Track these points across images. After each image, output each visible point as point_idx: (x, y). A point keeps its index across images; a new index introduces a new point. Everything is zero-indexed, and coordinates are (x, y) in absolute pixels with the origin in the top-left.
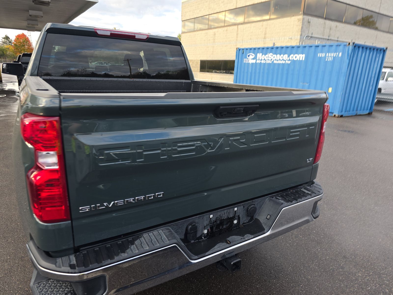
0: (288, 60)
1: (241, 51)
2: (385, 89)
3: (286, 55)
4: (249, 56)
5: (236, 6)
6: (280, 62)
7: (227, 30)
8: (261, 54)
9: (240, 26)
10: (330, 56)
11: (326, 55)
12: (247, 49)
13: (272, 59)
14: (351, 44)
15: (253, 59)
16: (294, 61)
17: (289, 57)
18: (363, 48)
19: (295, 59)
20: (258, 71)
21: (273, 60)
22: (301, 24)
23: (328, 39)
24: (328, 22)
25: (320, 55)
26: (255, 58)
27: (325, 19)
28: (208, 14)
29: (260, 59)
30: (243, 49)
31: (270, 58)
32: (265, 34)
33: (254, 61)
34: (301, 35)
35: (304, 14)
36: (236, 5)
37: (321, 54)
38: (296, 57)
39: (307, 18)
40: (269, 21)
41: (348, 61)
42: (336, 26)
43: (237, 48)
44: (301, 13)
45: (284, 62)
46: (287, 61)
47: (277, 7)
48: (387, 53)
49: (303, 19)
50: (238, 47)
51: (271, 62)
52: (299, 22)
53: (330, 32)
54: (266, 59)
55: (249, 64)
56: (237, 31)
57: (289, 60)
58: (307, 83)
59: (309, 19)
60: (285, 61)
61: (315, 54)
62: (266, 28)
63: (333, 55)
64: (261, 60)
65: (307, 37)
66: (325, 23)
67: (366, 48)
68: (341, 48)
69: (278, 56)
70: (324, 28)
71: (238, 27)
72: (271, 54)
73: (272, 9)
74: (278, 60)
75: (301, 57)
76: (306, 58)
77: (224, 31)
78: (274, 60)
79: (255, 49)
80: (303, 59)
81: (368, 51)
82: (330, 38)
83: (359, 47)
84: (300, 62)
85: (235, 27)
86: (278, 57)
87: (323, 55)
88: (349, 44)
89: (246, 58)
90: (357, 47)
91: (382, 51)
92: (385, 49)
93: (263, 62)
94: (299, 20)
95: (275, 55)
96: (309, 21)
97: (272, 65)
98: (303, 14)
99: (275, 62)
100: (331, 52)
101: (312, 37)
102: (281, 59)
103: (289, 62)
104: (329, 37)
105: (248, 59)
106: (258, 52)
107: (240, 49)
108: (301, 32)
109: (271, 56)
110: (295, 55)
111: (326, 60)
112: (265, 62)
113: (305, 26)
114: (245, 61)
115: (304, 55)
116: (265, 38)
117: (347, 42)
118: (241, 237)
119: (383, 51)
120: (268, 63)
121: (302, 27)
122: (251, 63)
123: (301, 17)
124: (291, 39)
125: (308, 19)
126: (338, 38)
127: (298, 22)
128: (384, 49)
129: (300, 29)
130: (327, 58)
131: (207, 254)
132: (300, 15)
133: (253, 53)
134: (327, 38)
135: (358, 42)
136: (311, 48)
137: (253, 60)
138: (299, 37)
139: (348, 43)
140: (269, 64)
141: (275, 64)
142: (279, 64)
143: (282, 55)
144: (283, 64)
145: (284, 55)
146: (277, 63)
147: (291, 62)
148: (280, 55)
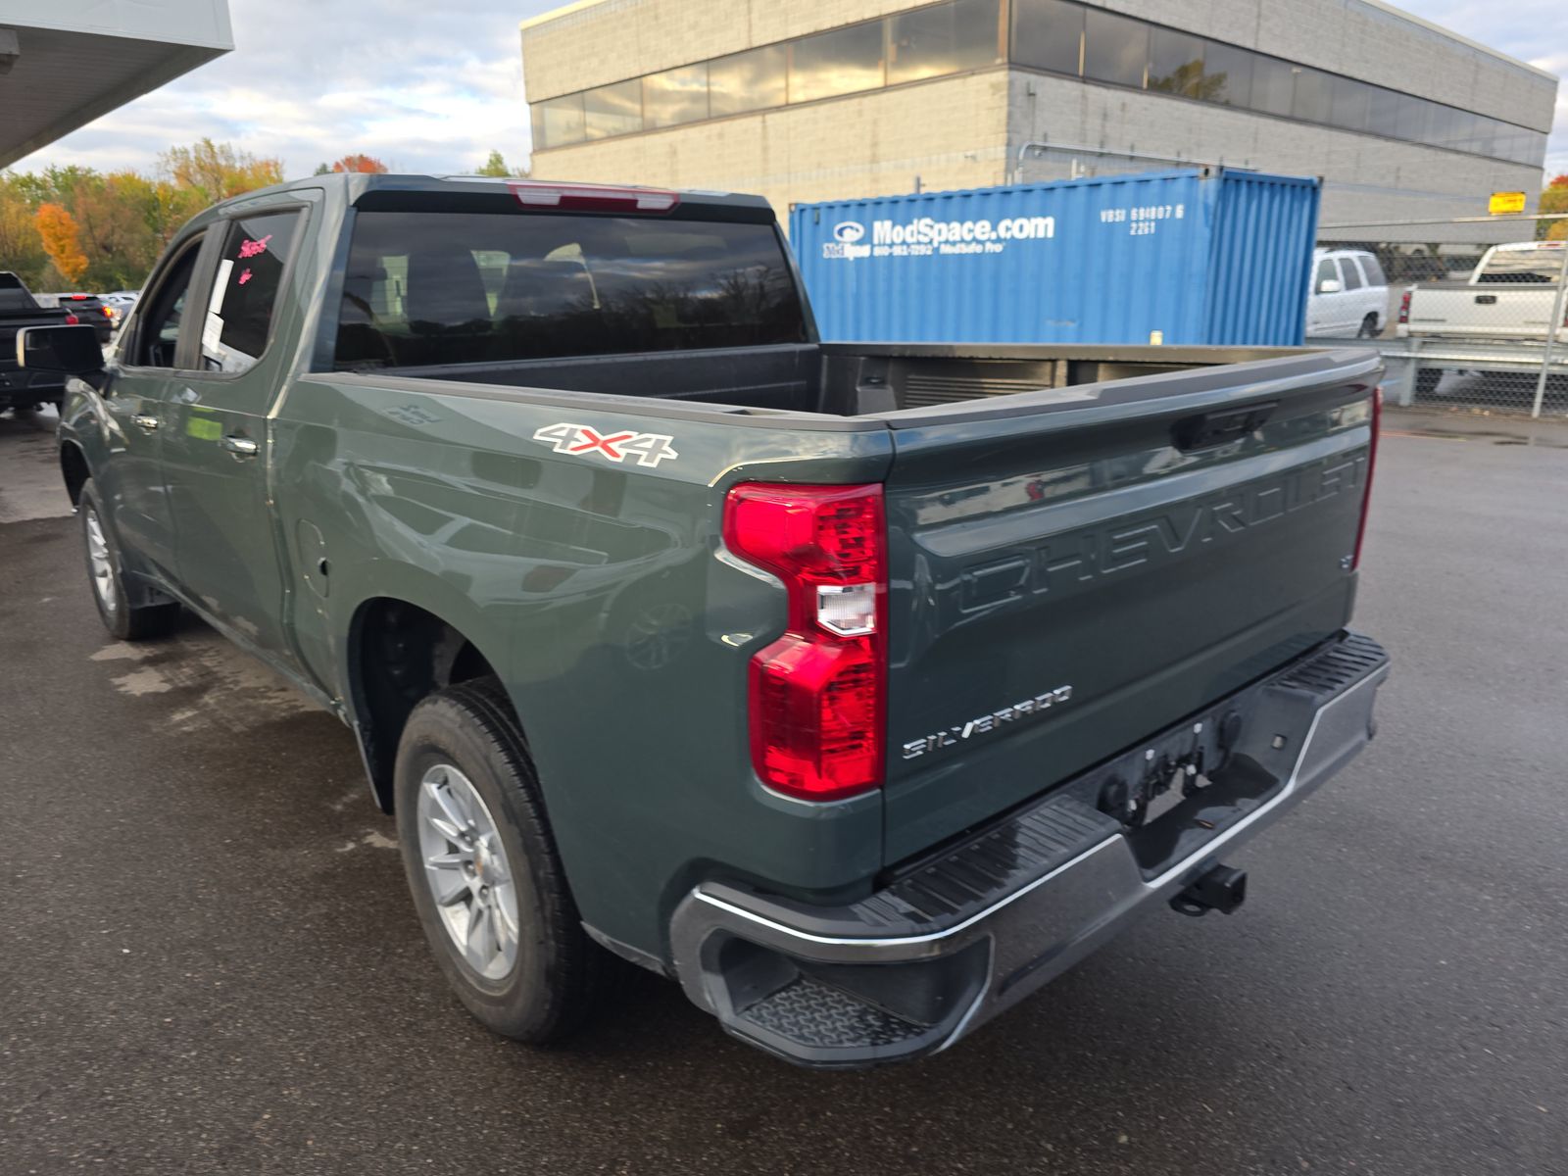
0: (993, 242)
1: (807, 215)
2: (1316, 323)
3: (987, 224)
4: (841, 232)
5: (750, 42)
6: (964, 249)
7: (721, 136)
8: (888, 224)
9: (771, 118)
10: (1145, 218)
11: (1128, 215)
12: (831, 207)
13: (931, 242)
14: (1213, 172)
15: (860, 242)
16: (1014, 244)
17: (994, 228)
18: (1249, 182)
19: (1019, 236)
20: (881, 286)
21: (935, 244)
22: (1005, 102)
23: (1101, 155)
24: (1093, 91)
25: (1107, 216)
26: (867, 239)
27: (1085, 80)
28: (638, 74)
29: (888, 241)
30: (815, 208)
31: (926, 235)
32: (875, 145)
33: (864, 251)
34: (1009, 144)
35: (1014, 65)
36: (750, 37)
37: (1111, 212)
38: (1021, 228)
39: (1023, 78)
40: (884, 96)
41: (1207, 233)
42: (1124, 105)
43: (790, 205)
44: (999, 61)
45: (978, 249)
46: (990, 247)
47: (904, 43)
48: (1326, 195)
49: (1011, 84)
50: (794, 201)
51: (929, 252)
52: (997, 97)
53: (1103, 126)
54: (909, 240)
55: (843, 261)
56: (765, 137)
57: (999, 240)
58: (1073, 321)
59: (1032, 85)
60: (983, 243)
61: (1091, 214)
62: (875, 122)
63: (1154, 212)
64: (892, 245)
65: (1030, 151)
66: (1084, 97)
67: (1261, 183)
68: (1180, 186)
69: (954, 228)
70: (1084, 113)
71: (764, 122)
72: (928, 221)
73: (890, 48)
74: (954, 243)
75: (1041, 227)
76: (1059, 228)
77: (709, 137)
78: (940, 243)
79: (861, 205)
80: (1050, 234)
81: (1266, 194)
82: (1105, 151)
83: (1238, 181)
84: (1038, 243)
85: (755, 122)
86: (957, 230)
87: (1119, 215)
88: (1207, 172)
89: (830, 239)
90: (1231, 183)
91: (1308, 190)
92: (1316, 180)
93: (898, 251)
94: (995, 87)
95: (943, 226)
96: (1032, 92)
97: (935, 263)
98: (1006, 66)
99: (946, 249)
100: (1147, 205)
101: (1045, 149)
102: (968, 237)
103: (998, 248)
104: (1102, 144)
105: (838, 243)
106: (876, 218)
107: (803, 207)
108: (1008, 132)
109: (927, 230)
110: (1020, 221)
111: (1133, 233)
112: (905, 253)
113: (1021, 108)
114: (828, 251)
115: (1050, 221)
116: (874, 160)
117: (1197, 165)
118: (1232, 808)
119: (1310, 190)
120: (919, 256)
121: (1010, 115)
122: (851, 259)
123: (1001, 76)
124: (974, 158)
125: (1028, 84)
126: (1132, 148)
127: (994, 94)
128: (1311, 181)
129: (1004, 121)
130: (1134, 225)
131: (1172, 860)
132: (998, 68)
133: (859, 221)
134: (1097, 149)
135: (1234, 163)
136: (1072, 192)
137: (858, 248)
138: (1000, 152)
139: (1202, 170)
140: (923, 259)
141: (946, 256)
142: (961, 257)
143: (969, 225)
144: (975, 254)
145: (975, 223)
146: (954, 254)
147: (1005, 248)
148: (962, 223)
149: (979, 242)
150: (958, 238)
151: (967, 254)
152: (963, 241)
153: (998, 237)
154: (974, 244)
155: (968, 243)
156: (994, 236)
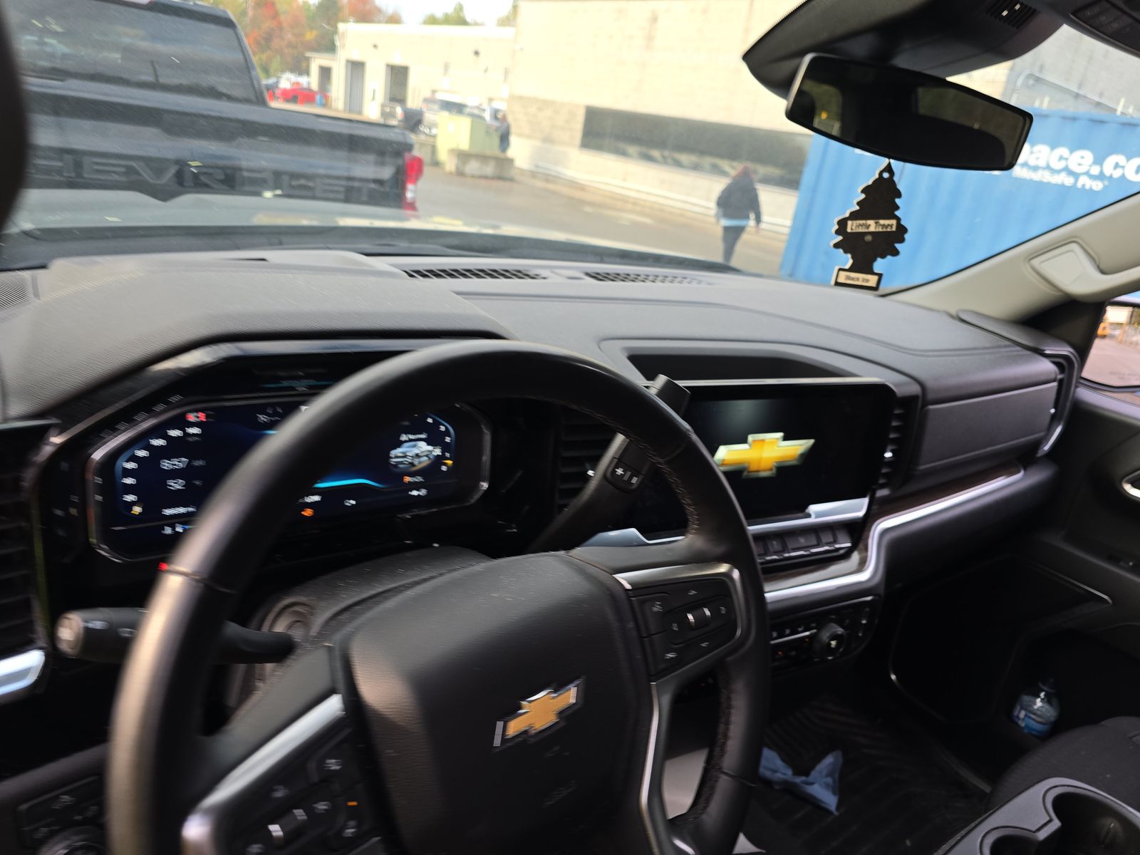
0: (1092, 177)
3: (1088, 156)
6: (1046, 177)
16: (1120, 185)
17: (1099, 161)
19: (1131, 177)
34: (1012, 69)
45: (1069, 181)
46: (1084, 181)
57: (1101, 177)
60: (1076, 176)
69: (1039, 151)
70: (1075, 51)
74: (1036, 168)
86: (1043, 154)
99: (1022, 173)
101: (1038, 80)
102: (1058, 165)
103: (1097, 186)
138: (1002, 75)
141: (1020, 180)
142: (1041, 185)
143: (1063, 151)
144: (1062, 186)
145: (1072, 151)
146: (1031, 180)
147: (1105, 187)
148: (1053, 147)
149: (1070, 173)
150: (1042, 163)
151: (1049, 183)
152: (1048, 167)
153: (1102, 173)
154: (1063, 175)
155: (1054, 171)
156: (1095, 170)
